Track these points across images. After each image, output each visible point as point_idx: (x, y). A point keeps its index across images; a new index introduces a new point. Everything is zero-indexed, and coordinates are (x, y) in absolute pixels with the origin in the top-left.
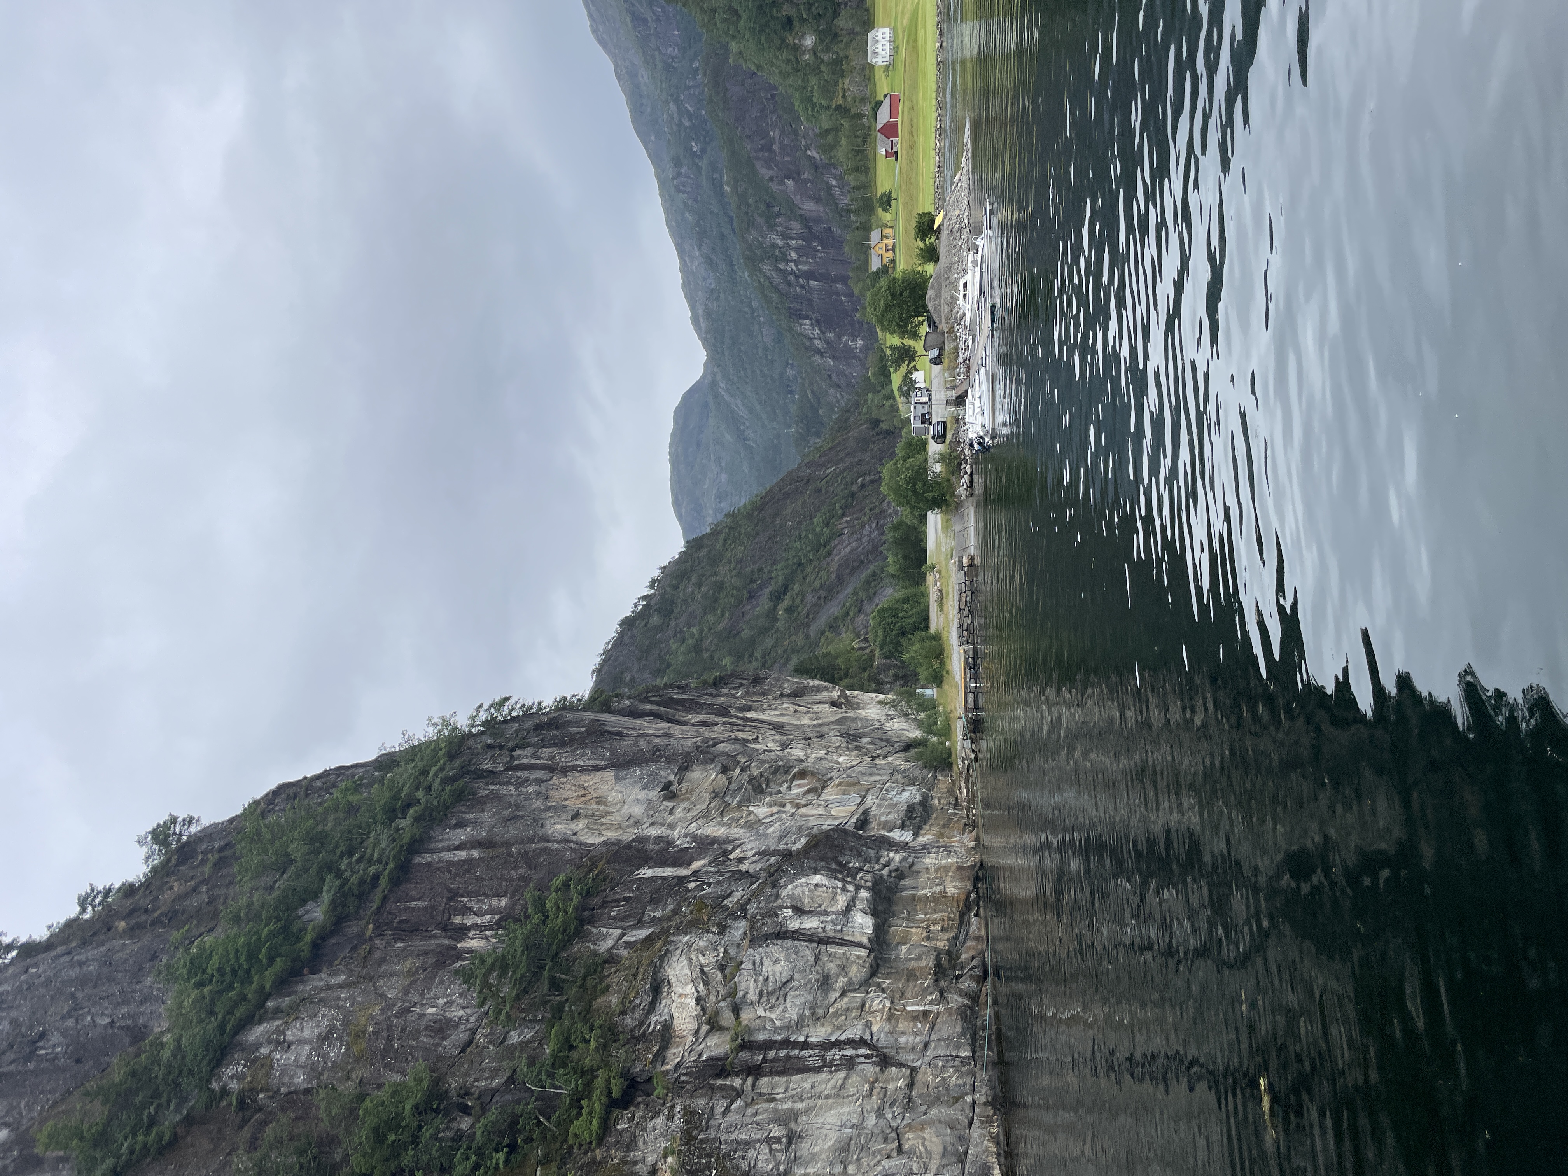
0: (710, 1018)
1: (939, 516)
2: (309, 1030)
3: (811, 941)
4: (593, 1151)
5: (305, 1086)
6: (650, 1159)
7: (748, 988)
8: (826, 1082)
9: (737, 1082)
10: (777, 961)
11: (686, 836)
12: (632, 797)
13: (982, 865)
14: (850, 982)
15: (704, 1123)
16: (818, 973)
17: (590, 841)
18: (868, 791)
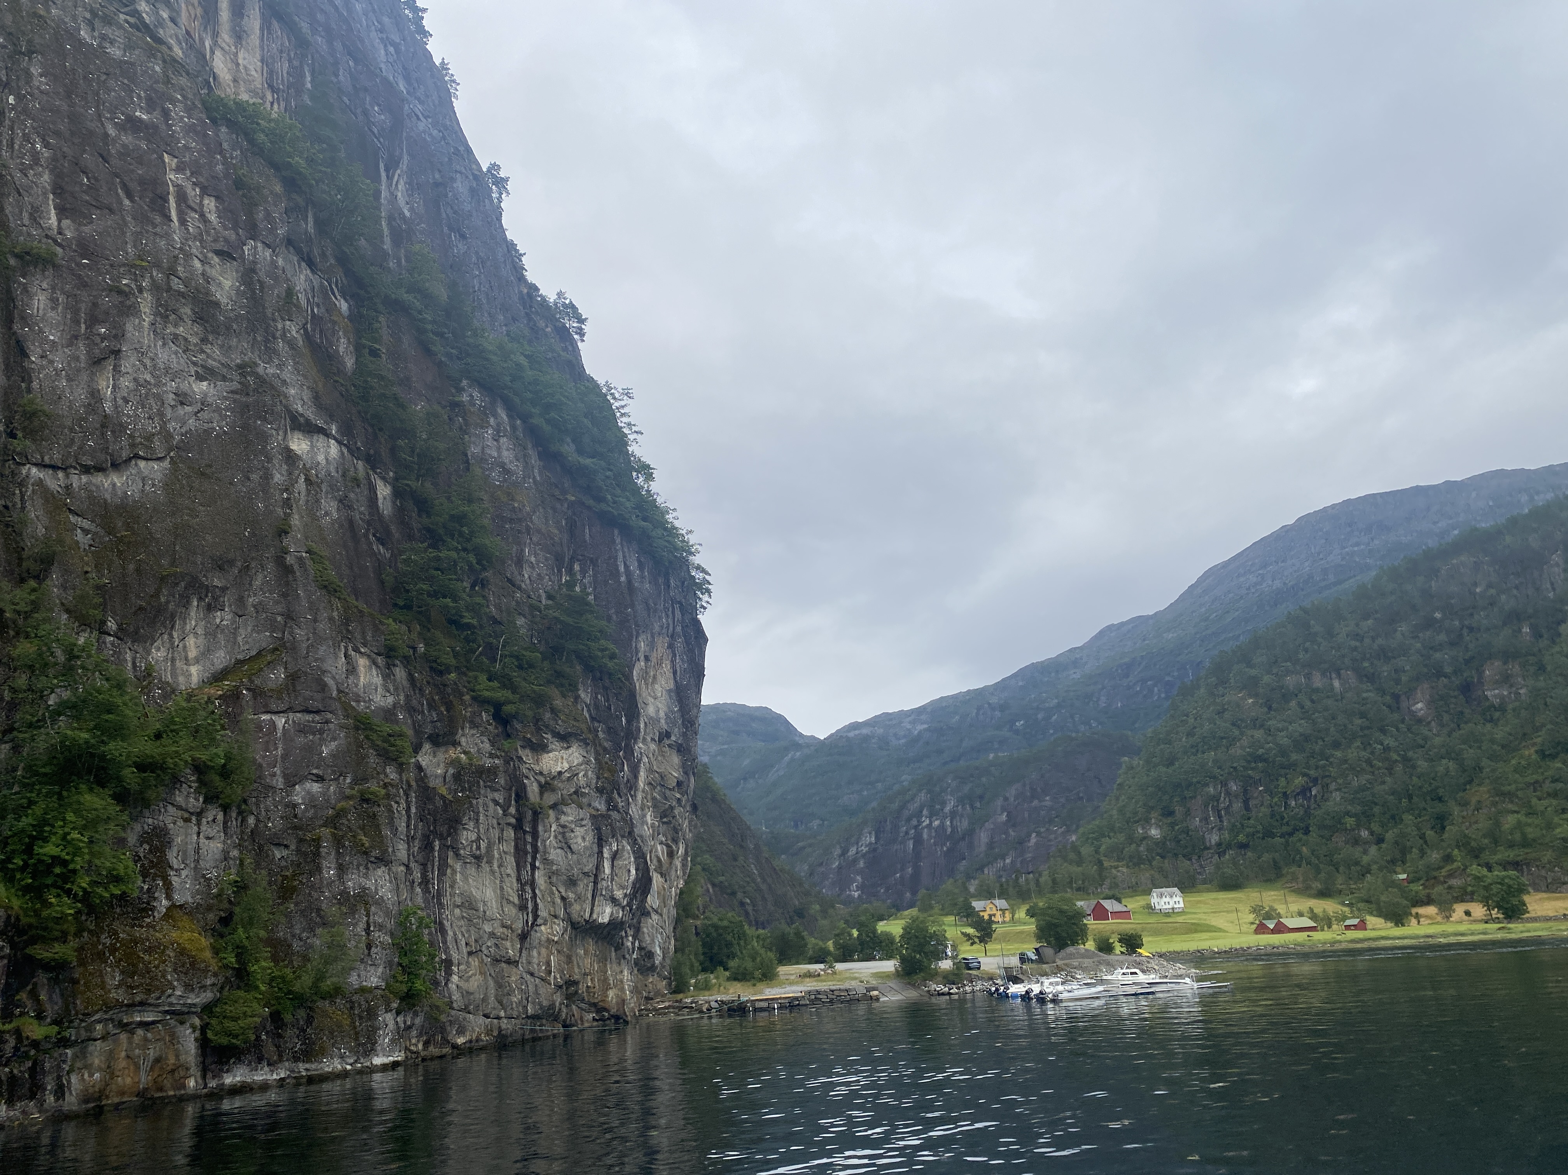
0: (549, 784)
1: (893, 969)
2: (507, 455)
3: (597, 869)
4: (468, 693)
5: (469, 454)
6: (463, 740)
7: (568, 816)
8: (511, 887)
9: (512, 810)
10: (584, 839)
11: (641, 753)
12: (660, 705)
13: (626, 1023)
14: (571, 905)
15: (489, 784)
16: (578, 875)
17: (635, 672)
18: (661, 915)
